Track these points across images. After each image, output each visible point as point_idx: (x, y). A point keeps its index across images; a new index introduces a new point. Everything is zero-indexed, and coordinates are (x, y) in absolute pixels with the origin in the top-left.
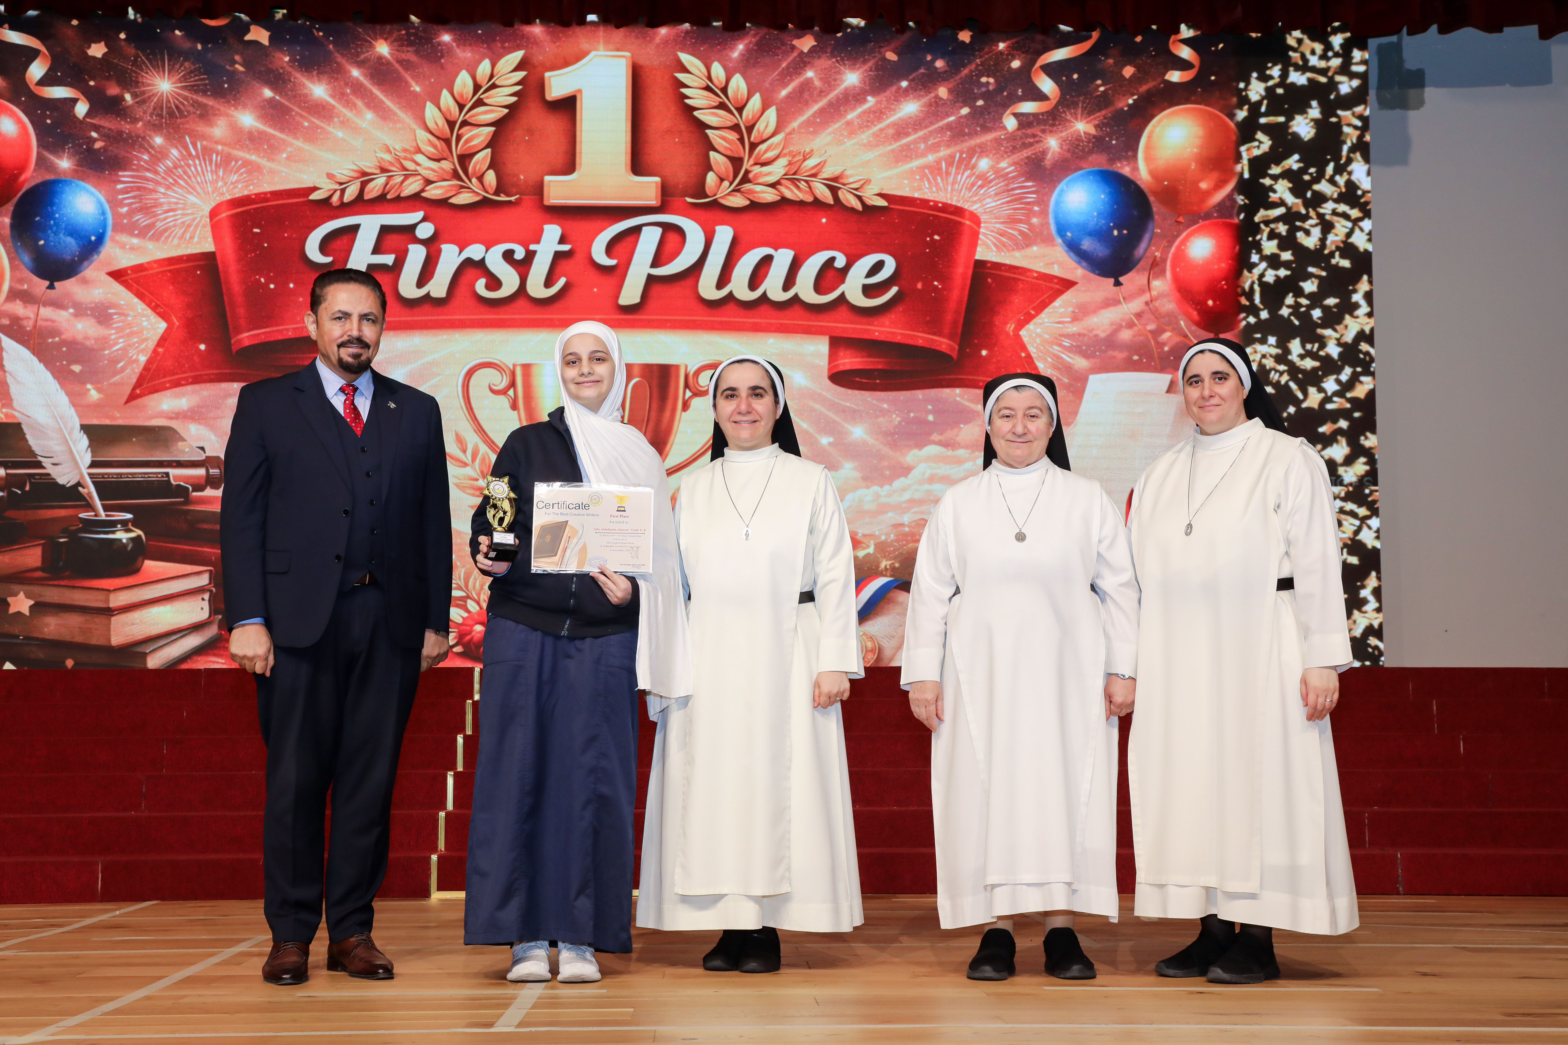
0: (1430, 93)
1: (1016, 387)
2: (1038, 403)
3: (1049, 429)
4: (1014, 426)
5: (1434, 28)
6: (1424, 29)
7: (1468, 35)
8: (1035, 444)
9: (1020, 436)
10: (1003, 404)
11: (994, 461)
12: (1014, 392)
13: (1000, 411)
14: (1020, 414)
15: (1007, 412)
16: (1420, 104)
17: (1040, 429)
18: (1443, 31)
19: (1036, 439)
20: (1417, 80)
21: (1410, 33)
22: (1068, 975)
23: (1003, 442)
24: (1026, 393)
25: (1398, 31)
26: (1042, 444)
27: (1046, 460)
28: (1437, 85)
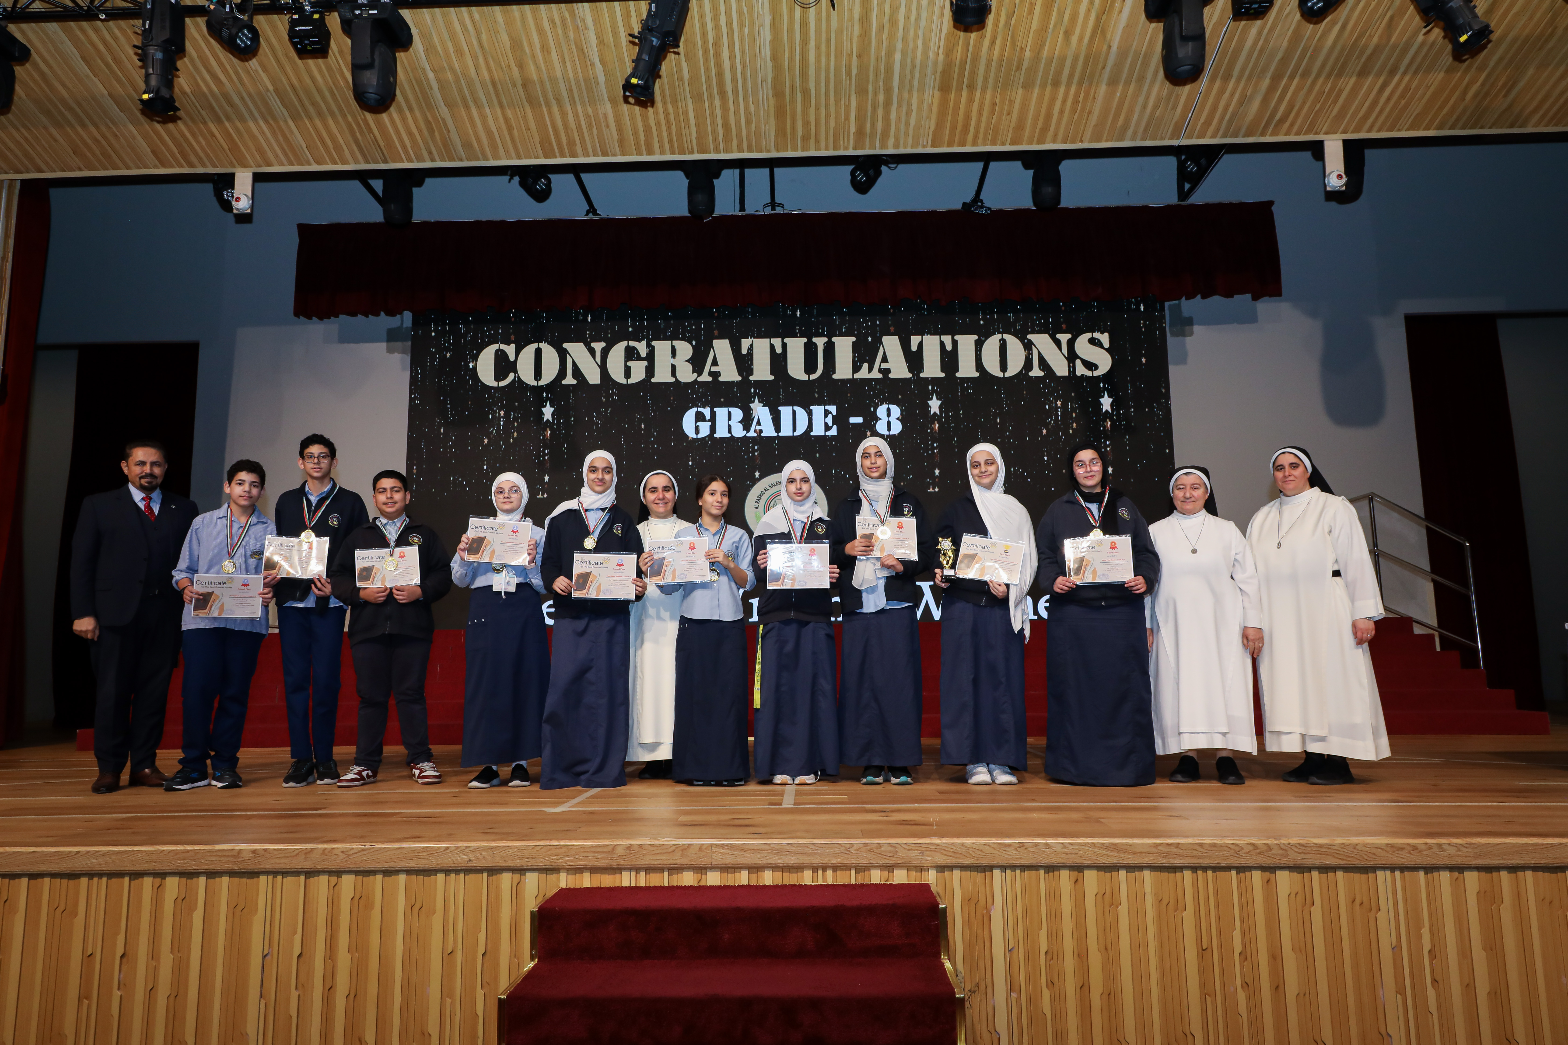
0: (1196, 328)
1: (1186, 474)
2: (1198, 482)
3: (1205, 495)
4: (1185, 494)
5: (1199, 296)
6: (1194, 297)
7: (1216, 299)
8: (1197, 503)
9: (1188, 499)
10: (1179, 483)
11: (1175, 511)
12: (1185, 476)
13: (1177, 486)
14: (1188, 487)
15: (1181, 487)
16: (1191, 334)
17: (1200, 494)
18: (1203, 297)
19: (1197, 500)
20: (1190, 322)
21: (1187, 299)
22: (1227, 782)
23: (1179, 502)
24: (1191, 477)
25: (1179, 299)
26: (1202, 502)
27: (1204, 511)
28: (1200, 324)
